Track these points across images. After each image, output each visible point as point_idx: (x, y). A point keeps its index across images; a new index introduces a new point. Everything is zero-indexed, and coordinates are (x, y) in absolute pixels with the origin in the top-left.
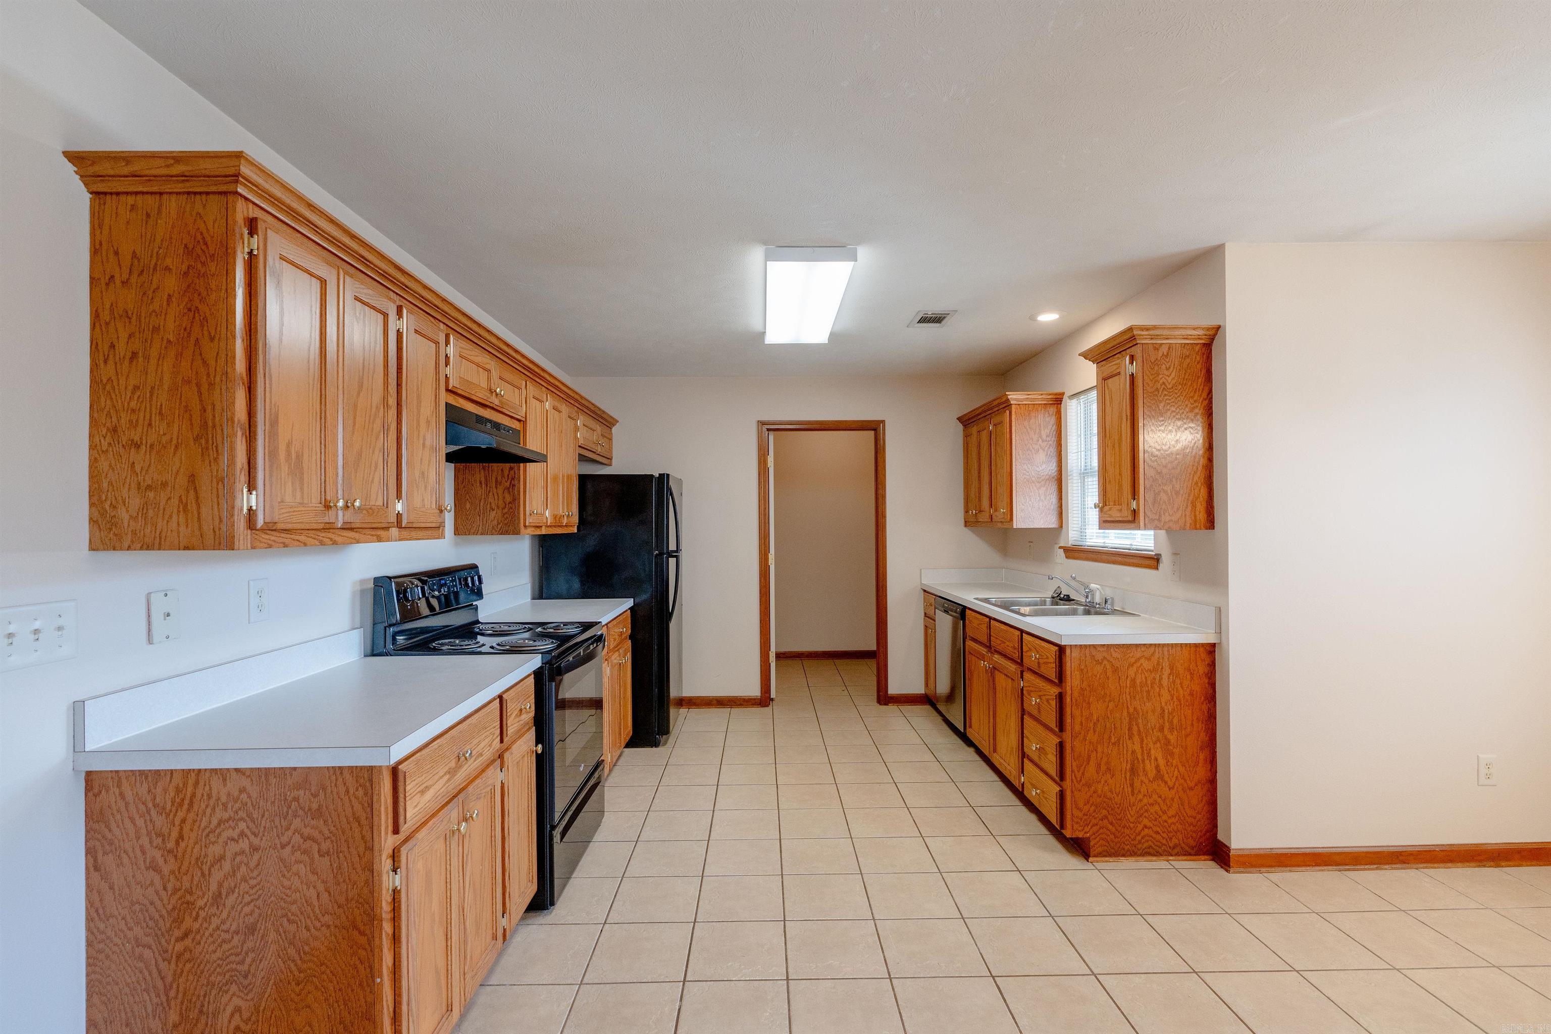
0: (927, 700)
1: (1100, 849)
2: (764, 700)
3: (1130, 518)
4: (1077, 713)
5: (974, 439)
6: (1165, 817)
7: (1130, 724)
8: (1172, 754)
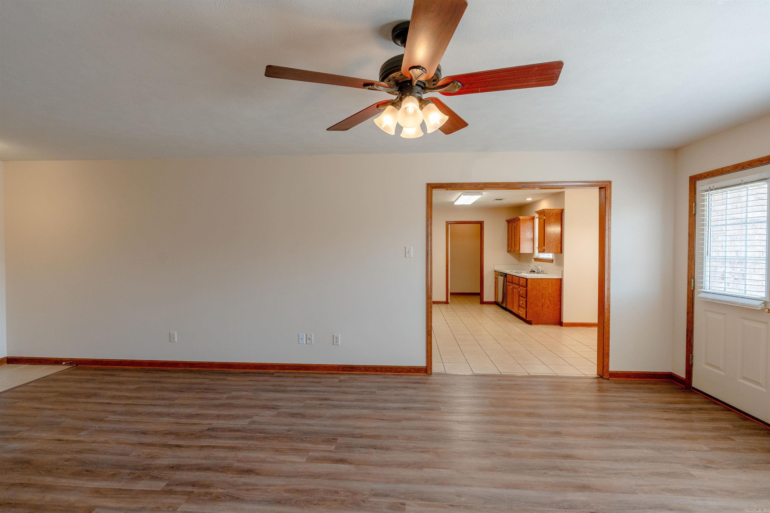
0: (496, 303)
1: (534, 323)
2: (447, 303)
3: (543, 251)
4: (530, 293)
5: (510, 227)
6: (549, 316)
7: (542, 296)
8: (551, 302)
